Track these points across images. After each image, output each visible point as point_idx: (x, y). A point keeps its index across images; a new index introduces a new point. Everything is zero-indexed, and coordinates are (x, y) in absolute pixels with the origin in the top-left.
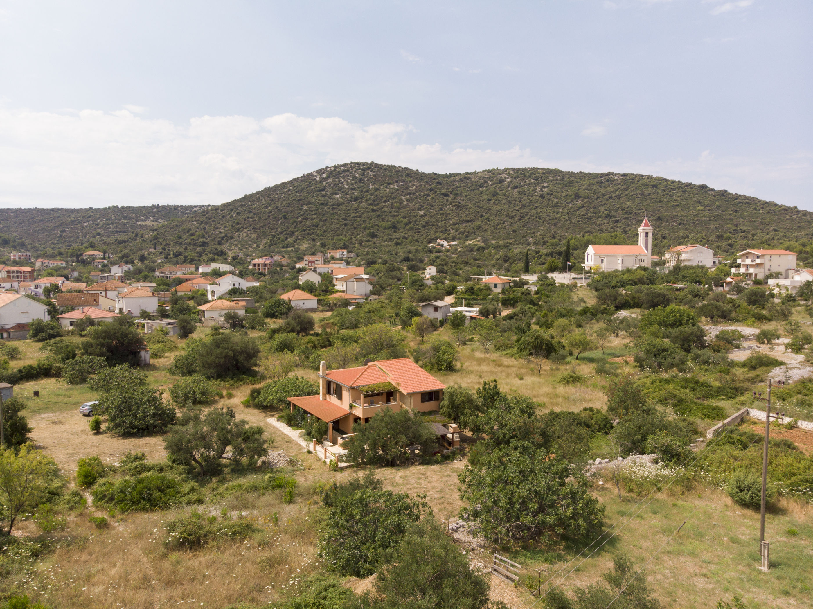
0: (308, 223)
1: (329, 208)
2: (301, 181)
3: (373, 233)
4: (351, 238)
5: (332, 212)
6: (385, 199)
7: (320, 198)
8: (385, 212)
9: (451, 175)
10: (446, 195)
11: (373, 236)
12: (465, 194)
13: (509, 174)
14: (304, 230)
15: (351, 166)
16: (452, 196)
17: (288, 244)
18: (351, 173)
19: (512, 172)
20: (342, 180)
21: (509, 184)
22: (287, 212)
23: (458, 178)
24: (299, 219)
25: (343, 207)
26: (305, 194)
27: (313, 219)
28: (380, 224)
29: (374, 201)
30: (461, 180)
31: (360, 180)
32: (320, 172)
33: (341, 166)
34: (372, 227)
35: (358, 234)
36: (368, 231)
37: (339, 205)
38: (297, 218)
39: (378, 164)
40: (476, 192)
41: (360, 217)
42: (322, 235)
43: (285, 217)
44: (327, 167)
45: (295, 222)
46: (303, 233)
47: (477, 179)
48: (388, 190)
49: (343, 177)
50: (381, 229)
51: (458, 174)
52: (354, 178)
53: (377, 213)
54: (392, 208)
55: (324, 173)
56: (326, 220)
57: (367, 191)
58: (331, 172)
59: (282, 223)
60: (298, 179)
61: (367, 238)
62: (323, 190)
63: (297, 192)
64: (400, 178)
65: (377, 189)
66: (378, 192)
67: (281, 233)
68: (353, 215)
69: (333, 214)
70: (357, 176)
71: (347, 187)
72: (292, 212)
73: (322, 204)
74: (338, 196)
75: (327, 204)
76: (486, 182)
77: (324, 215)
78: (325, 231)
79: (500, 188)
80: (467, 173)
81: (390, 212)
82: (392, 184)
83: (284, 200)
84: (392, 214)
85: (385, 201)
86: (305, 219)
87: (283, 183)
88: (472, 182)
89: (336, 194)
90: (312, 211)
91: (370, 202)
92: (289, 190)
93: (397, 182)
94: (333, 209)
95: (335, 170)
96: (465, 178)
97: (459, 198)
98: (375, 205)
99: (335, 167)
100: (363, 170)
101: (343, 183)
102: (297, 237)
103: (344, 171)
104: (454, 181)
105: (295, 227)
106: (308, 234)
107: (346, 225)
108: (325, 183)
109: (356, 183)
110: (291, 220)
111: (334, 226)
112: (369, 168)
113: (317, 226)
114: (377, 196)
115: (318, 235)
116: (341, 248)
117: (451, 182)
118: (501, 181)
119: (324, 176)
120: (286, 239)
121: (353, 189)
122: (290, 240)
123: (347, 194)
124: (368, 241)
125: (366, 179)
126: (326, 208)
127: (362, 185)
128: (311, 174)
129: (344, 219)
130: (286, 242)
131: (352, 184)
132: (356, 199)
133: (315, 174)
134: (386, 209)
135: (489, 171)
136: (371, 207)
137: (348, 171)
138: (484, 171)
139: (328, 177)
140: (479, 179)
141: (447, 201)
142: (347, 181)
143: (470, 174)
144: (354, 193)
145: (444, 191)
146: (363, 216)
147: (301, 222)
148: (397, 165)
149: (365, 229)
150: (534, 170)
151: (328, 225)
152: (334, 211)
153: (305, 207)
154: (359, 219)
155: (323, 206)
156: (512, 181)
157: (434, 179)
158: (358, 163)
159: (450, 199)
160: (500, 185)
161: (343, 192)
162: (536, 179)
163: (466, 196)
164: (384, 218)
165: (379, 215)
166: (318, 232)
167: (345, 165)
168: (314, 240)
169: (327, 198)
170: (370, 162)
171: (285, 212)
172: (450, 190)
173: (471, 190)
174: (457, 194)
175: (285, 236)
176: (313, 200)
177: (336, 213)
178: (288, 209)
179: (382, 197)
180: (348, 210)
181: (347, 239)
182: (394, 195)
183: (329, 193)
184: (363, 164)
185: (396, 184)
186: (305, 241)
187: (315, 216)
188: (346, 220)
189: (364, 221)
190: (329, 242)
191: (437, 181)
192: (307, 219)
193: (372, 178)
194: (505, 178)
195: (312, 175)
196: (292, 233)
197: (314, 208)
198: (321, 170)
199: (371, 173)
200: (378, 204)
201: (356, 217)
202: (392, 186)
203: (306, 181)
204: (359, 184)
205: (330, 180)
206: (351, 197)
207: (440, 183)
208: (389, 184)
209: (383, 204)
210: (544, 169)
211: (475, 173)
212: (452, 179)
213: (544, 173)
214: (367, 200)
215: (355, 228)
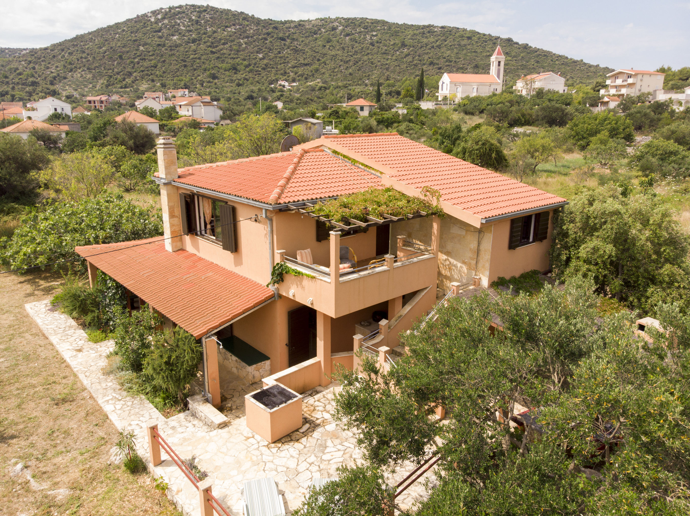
0: (146, 64)
1: (166, 50)
2: (136, 22)
3: (214, 74)
4: (192, 79)
5: (170, 53)
6: (223, 41)
7: (156, 39)
8: (224, 54)
9: (286, 22)
10: (283, 39)
11: (214, 77)
12: (301, 39)
13: (340, 23)
14: (143, 71)
15: (186, 8)
16: (288, 41)
17: (126, 85)
18: (187, 15)
19: (342, 21)
20: (179, 21)
21: (342, 32)
22: (123, 53)
23: (292, 25)
24: (136, 60)
25: (182, 49)
26: (140, 35)
27: (151, 60)
28: (220, 66)
29: (212, 43)
30: (296, 26)
31: (197, 22)
32: (154, 13)
33: (177, 8)
34: (213, 68)
35: (199, 76)
36: (208, 73)
37: (177, 46)
38: (134, 58)
39: (213, 7)
40: (310, 38)
41: (199, 58)
42: (161, 76)
43: (121, 57)
44: (162, 9)
45: (132, 62)
46: (142, 73)
47: (311, 26)
48: (226, 33)
49: (179, 19)
50: (221, 71)
51: (292, 21)
52: (191, 20)
53: (216, 55)
54: (231, 50)
55: (159, 14)
56: (164, 61)
57: (205, 34)
58: (166, 14)
59: (118, 64)
60: (132, 19)
61: (208, 80)
62: (159, 31)
63: (132, 33)
64: (237, 21)
65: (215, 32)
66: (215, 35)
67: (118, 73)
68: (192, 56)
69: (172, 55)
70: (194, 18)
71: (184, 28)
72: (128, 52)
73: (159, 45)
74: (175, 38)
75: (164, 45)
76: (320, 30)
77: (162, 56)
78: (164, 72)
79: (333, 35)
80: (301, 21)
81: (229, 55)
82: (229, 27)
83: (119, 40)
84: (232, 56)
85: (224, 44)
86: (142, 60)
87: (116, 24)
88: (306, 29)
89: (173, 35)
90: (149, 52)
91: (209, 44)
92: (124, 31)
93: (234, 25)
94: (171, 50)
95: (170, 11)
96: (300, 25)
97: (296, 43)
98: (214, 47)
99: (170, 8)
100: (198, 12)
101: (179, 25)
102: (136, 77)
103: (179, 13)
104: (290, 28)
105: (133, 68)
106: (147, 75)
107: (185, 66)
108: (160, 24)
109: (192, 25)
110: (128, 61)
111: (173, 67)
112: (205, 11)
113: (156, 67)
114: (215, 38)
115: (157, 76)
116: (182, 88)
117: (287, 28)
118: (334, 29)
119: (160, 17)
120: (124, 80)
121: (191, 31)
122: (129, 81)
123: (184, 36)
124: (209, 82)
125: (203, 22)
126: (163, 49)
127: (199, 27)
128: (145, 15)
129: (182, 60)
130: (124, 83)
131: (189, 26)
132: (194, 41)
133: (149, 15)
134: (225, 51)
135: (322, 20)
136: (210, 49)
137: (184, 12)
138: (316, 19)
139: (163, 18)
140: (313, 26)
141: (285, 45)
142: (183, 23)
143: (304, 21)
144: (191, 35)
145: (281, 35)
146: (203, 57)
147: (138, 63)
148: (233, 9)
149: (205, 70)
150: (363, 20)
151: (167, 66)
152: (173, 52)
153: (141, 48)
154: (198, 61)
155: (161, 48)
156: (344, 29)
157: (271, 24)
158: (193, 6)
159: (287, 43)
160: (333, 32)
161: (180, 34)
162: (366, 28)
163: (302, 41)
164: (223, 60)
165: (218, 57)
166: (158, 72)
167: (180, 7)
168: (153, 81)
169: (163, 39)
170: (205, 5)
171: (120, 52)
172: (287, 35)
173: (306, 37)
174: (294, 39)
175: (123, 77)
176: (149, 41)
177: (174, 54)
178: (124, 49)
179: (220, 39)
180: (187, 52)
181: (187, 80)
182: (231, 38)
183: (165, 35)
184: (199, 7)
185: (233, 27)
186: (144, 82)
187: (153, 57)
188: (185, 61)
189: (203, 63)
190: (169, 82)
191: (273, 26)
192: (145, 59)
193: (209, 21)
194: (337, 26)
195: (147, 16)
196: (130, 74)
197: (151, 49)
198: (155, 11)
199: (208, 16)
200: (217, 46)
201: (196, 58)
202: (229, 29)
203: (140, 21)
204: (195, 26)
205: (166, 21)
206: (189, 39)
207: (276, 28)
208: (227, 27)
209: (222, 46)
210: (372, 20)
211: (309, 21)
212: (287, 25)
213: (372, 23)
214: (205, 42)
215: (195, 70)
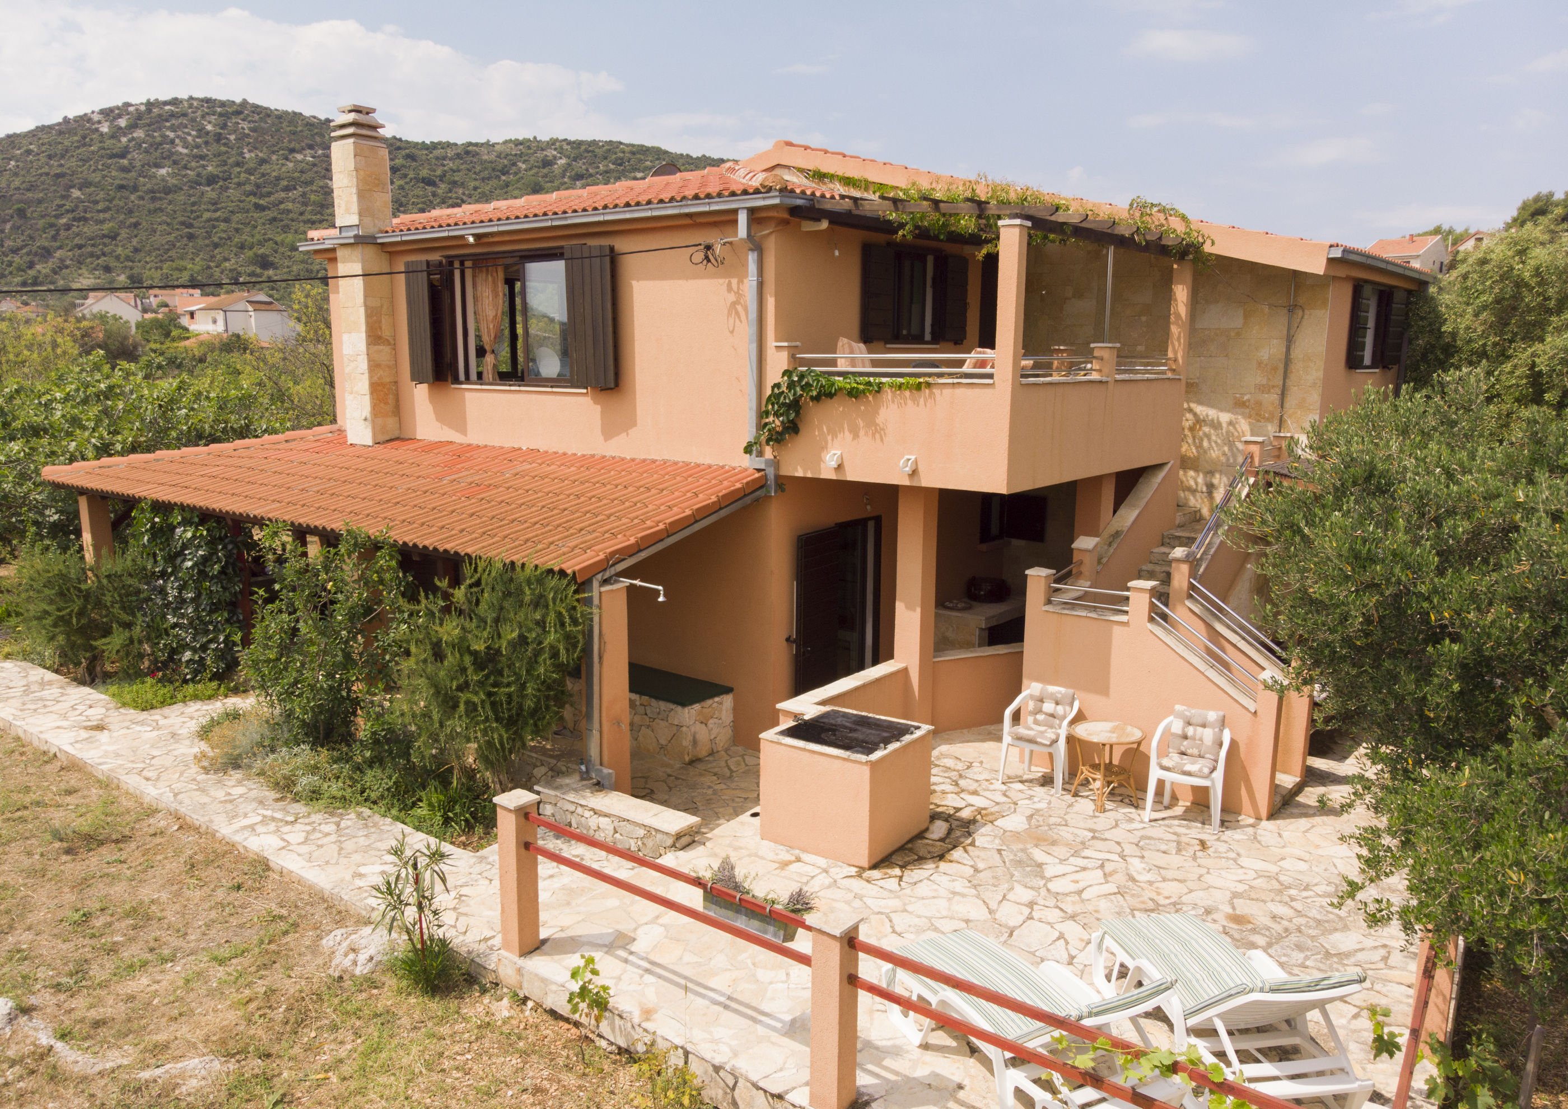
0: (89, 229)
1: (142, 198)
2: (61, 133)
3: (264, 257)
4: (209, 267)
5: (152, 206)
6: (285, 183)
7: (114, 173)
8: (289, 211)
9: (434, 146)
10: (429, 182)
11: (265, 263)
12: (472, 184)
13: (561, 150)
14: (80, 247)
15: (191, 106)
16: (443, 186)
17: (36, 278)
18: (194, 120)
19: (565, 147)
20: (172, 135)
21: (565, 171)
22: (29, 203)
23: (450, 153)
24: (63, 221)
25: (181, 197)
26: (73, 163)
27: (102, 222)
28: (279, 239)
29: (258, 186)
30: (458, 156)
31: (218, 138)
32: (108, 113)
33: (166, 103)
34: (261, 244)
35: (226, 259)
36: (250, 253)
37: (168, 191)
38: (57, 217)
39: (257, 106)
40: (494, 182)
41: (227, 220)
42: (128, 259)
43: (21, 213)
44: (127, 105)
45: (52, 225)
46: (77, 252)
47: (493, 157)
48: (291, 165)
49: (173, 128)
50: (281, 250)
51: (449, 145)
52: (201, 131)
53: (269, 214)
54: (305, 204)
55: (120, 116)
56: (136, 225)
57: (238, 164)
58: (139, 116)
59: (15, 228)
60: (50, 127)
61: (252, 268)
62: (123, 156)
63: (50, 157)
64: (318, 139)
65: (263, 162)
66: (265, 168)
67: (15, 251)
68: (207, 215)
69: (155, 211)
70: (209, 127)
71: (185, 151)
72: (40, 202)
73: (121, 187)
74: (163, 171)
75: (135, 189)
76: (514, 164)
77: (131, 212)
78: (136, 250)
79: (545, 176)
80: (470, 144)
81: (302, 214)
82: (299, 152)
83: (16, 174)
84: (307, 216)
85: (287, 189)
86: (79, 220)
87: (9, 136)
88: (482, 162)
89: (158, 166)
90: (97, 202)
91: (248, 188)
92: (29, 152)
93: (311, 147)
94: (154, 199)
95: (149, 111)
96: (467, 153)
97: (461, 191)
98: (262, 196)
99: (149, 105)
100: (221, 115)
101: (172, 142)
102: (62, 260)
103: (172, 115)
104: (444, 158)
105: (54, 238)
106: (92, 255)
107: (191, 237)
108: (124, 140)
109: (206, 143)
110: (41, 223)
111: (158, 239)
112: (238, 113)
113: (114, 238)
114: (263, 175)
115: (118, 258)
116: (184, 287)
117: (437, 158)
118: (547, 163)
119: (122, 122)
120: (31, 265)
121: (202, 157)
122: (42, 268)
123: (185, 167)
124: (252, 274)
125: (232, 137)
126: (133, 197)
127: (223, 149)
128: (85, 118)
129: (183, 223)
130: (32, 273)
131: (198, 147)
132: (211, 180)
133: (96, 117)
134: (290, 206)
135: (518, 143)
136: (253, 199)
137: (185, 115)
138: (506, 142)
139: (133, 126)
140: (499, 156)
141: (434, 195)
142: (184, 140)
143: (476, 145)
144: (204, 167)
145: (424, 173)
146: (235, 218)
147: (68, 227)
148: (307, 113)
149: (242, 247)
150: (613, 146)
151: (143, 235)
152: (158, 204)
153: (76, 193)
154: (223, 226)
155: (126, 193)
156: (569, 165)
157: (399, 148)
158: (208, 100)
159: (440, 191)
160: (545, 171)
161: (175, 163)
162: (619, 162)
163: (475, 188)
164: (287, 226)
165: (274, 219)
166: (119, 250)
167: (175, 102)
168: (107, 269)
169: (133, 174)
170: (238, 100)
171: (21, 201)
172: (439, 172)
173: (483, 179)
174: (455, 183)
175: (27, 259)
176: (96, 177)
177: (161, 210)
178: (30, 195)
179: (278, 179)
180: (194, 204)
181: (197, 268)
182: (306, 177)
183: (138, 164)
184: (223, 104)
185: (308, 151)
186: (84, 271)
187: (107, 215)
188: (190, 226)
189: (237, 230)
190: (151, 275)
191: (404, 152)
192: (86, 219)
193: (248, 136)
194: (555, 157)
195: (89, 120)
196: (46, 253)
197: (102, 195)
198: (111, 110)
199: (245, 125)
200: (269, 194)
201: (217, 220)
202: (299, 157)
203: (71, 132)
204: (215, 147)
205: (139, 134)
206: (199, 175)
207: (411, 157)
208: (292, 151)
209: (283, 195)
210: (633, 146)
211: (488, 145)
212: (438, 152)
213: (634, 153)
214: (239, 184)
215: (216, 246)
